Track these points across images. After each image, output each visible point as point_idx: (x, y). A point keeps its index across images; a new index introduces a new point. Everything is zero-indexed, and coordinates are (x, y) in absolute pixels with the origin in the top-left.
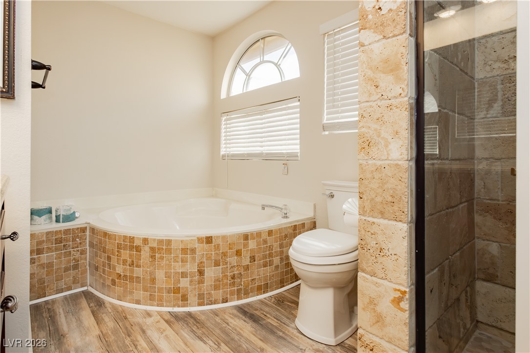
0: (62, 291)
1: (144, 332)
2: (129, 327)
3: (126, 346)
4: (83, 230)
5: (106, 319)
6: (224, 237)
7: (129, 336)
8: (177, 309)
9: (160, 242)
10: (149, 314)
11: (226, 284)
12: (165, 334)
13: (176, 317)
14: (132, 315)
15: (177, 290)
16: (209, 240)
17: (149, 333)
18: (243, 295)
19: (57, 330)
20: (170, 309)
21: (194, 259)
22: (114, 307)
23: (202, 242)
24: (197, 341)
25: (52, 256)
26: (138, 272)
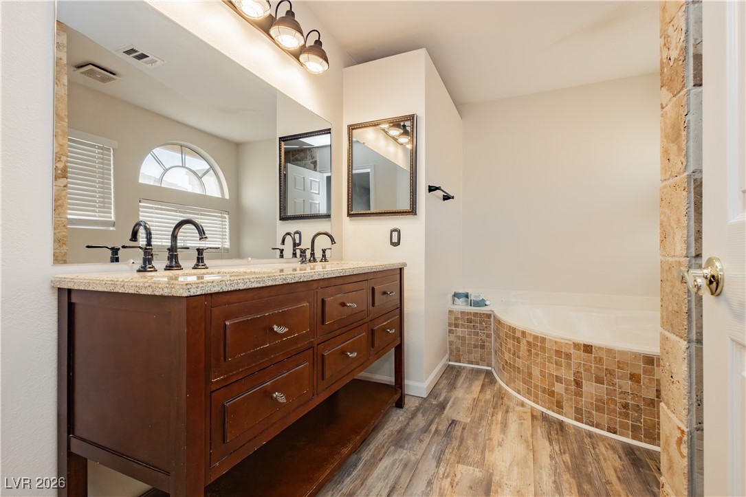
0: (471, 363)
1: (507, 412)
2: (499, 404)
3: (486, 411)
4: (489, 316)
5: (488, 392)
6: (609, 351)
7: (494, 408)
8: (550, 413)
9: (536, 337)
10: (523, 405)
11: (615, 411)
12: (522, 421)
13: (545, 418)
14: (509, 399)
15: (552, 394)
16: (588, 349)
17: (510, 414)
18: (642, 436)
19: (454, 384)
20: (544, 410)
21: (569, 365)
22: (500, 388)
23: (579, 350)
24: (545, 440)
25: (465, 331)
26: (519, 363)
